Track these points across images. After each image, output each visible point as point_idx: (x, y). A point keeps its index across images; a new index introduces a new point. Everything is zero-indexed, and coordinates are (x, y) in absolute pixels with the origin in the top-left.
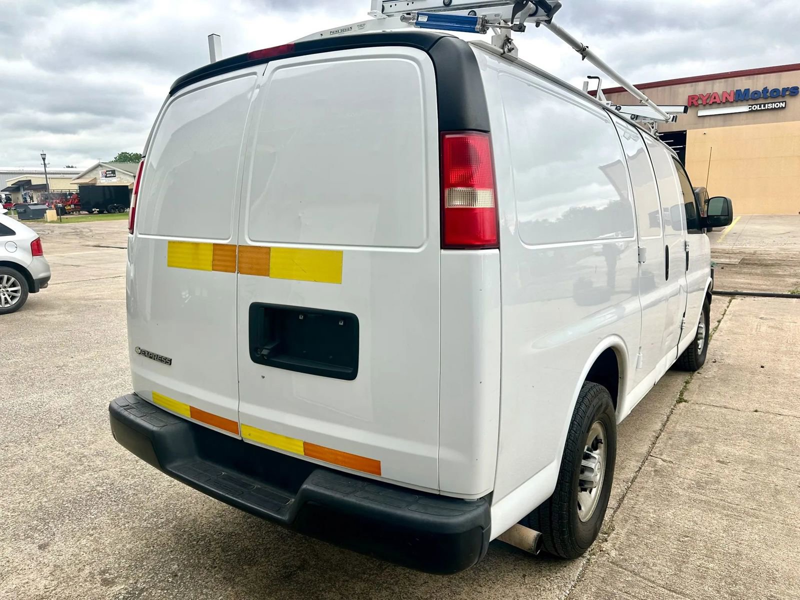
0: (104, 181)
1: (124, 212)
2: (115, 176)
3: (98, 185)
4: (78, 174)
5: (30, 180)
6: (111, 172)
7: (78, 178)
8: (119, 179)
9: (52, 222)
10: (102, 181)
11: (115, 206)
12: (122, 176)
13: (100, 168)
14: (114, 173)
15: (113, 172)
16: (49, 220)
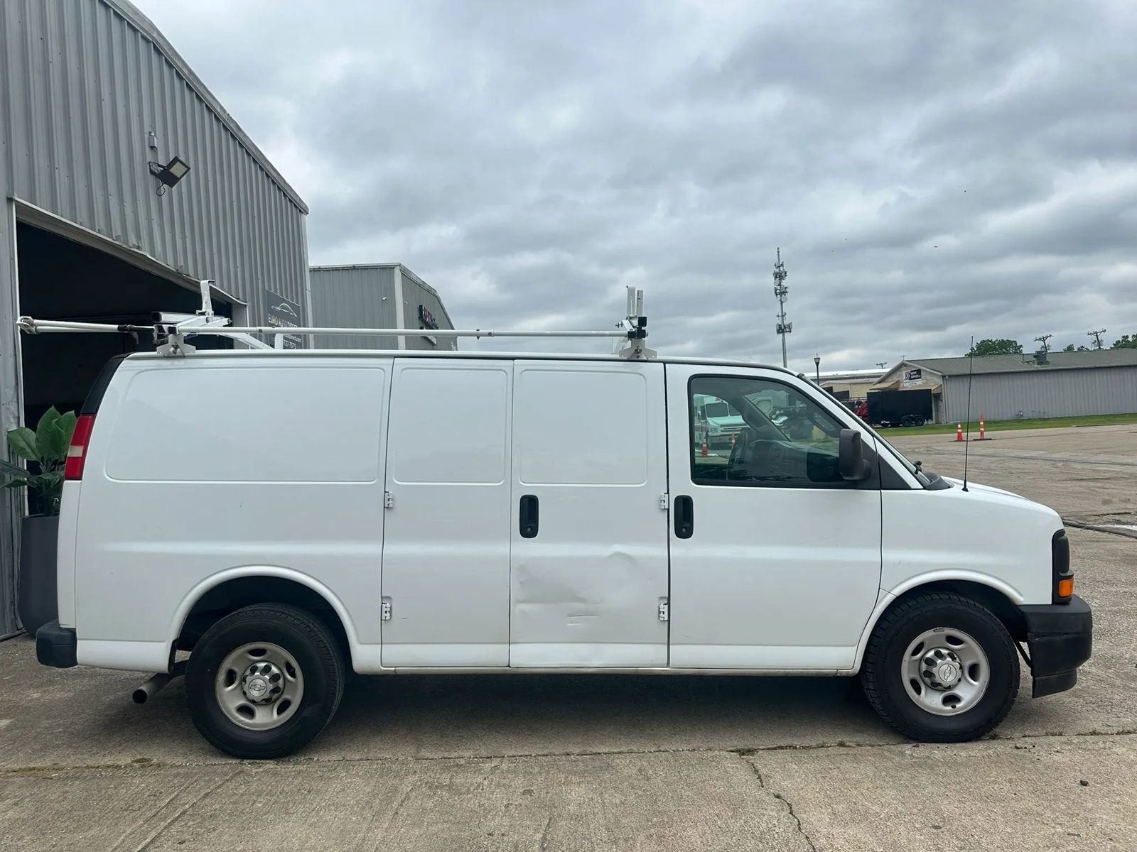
0: (907, 384)
1: (922, 425)
2: (920, 378)
3: (900, 390)
4: (879, 376)
5: (832, 387)
6: (916, 373)
7: (880, 382)
8: (925, 381)
9: (818, 441)
10: (905, 385)
11: (911, 417)
12: (928, 377)
13: (904, 368)
14: (920, 374)
15: (919, 372)
16: (815, 439)
